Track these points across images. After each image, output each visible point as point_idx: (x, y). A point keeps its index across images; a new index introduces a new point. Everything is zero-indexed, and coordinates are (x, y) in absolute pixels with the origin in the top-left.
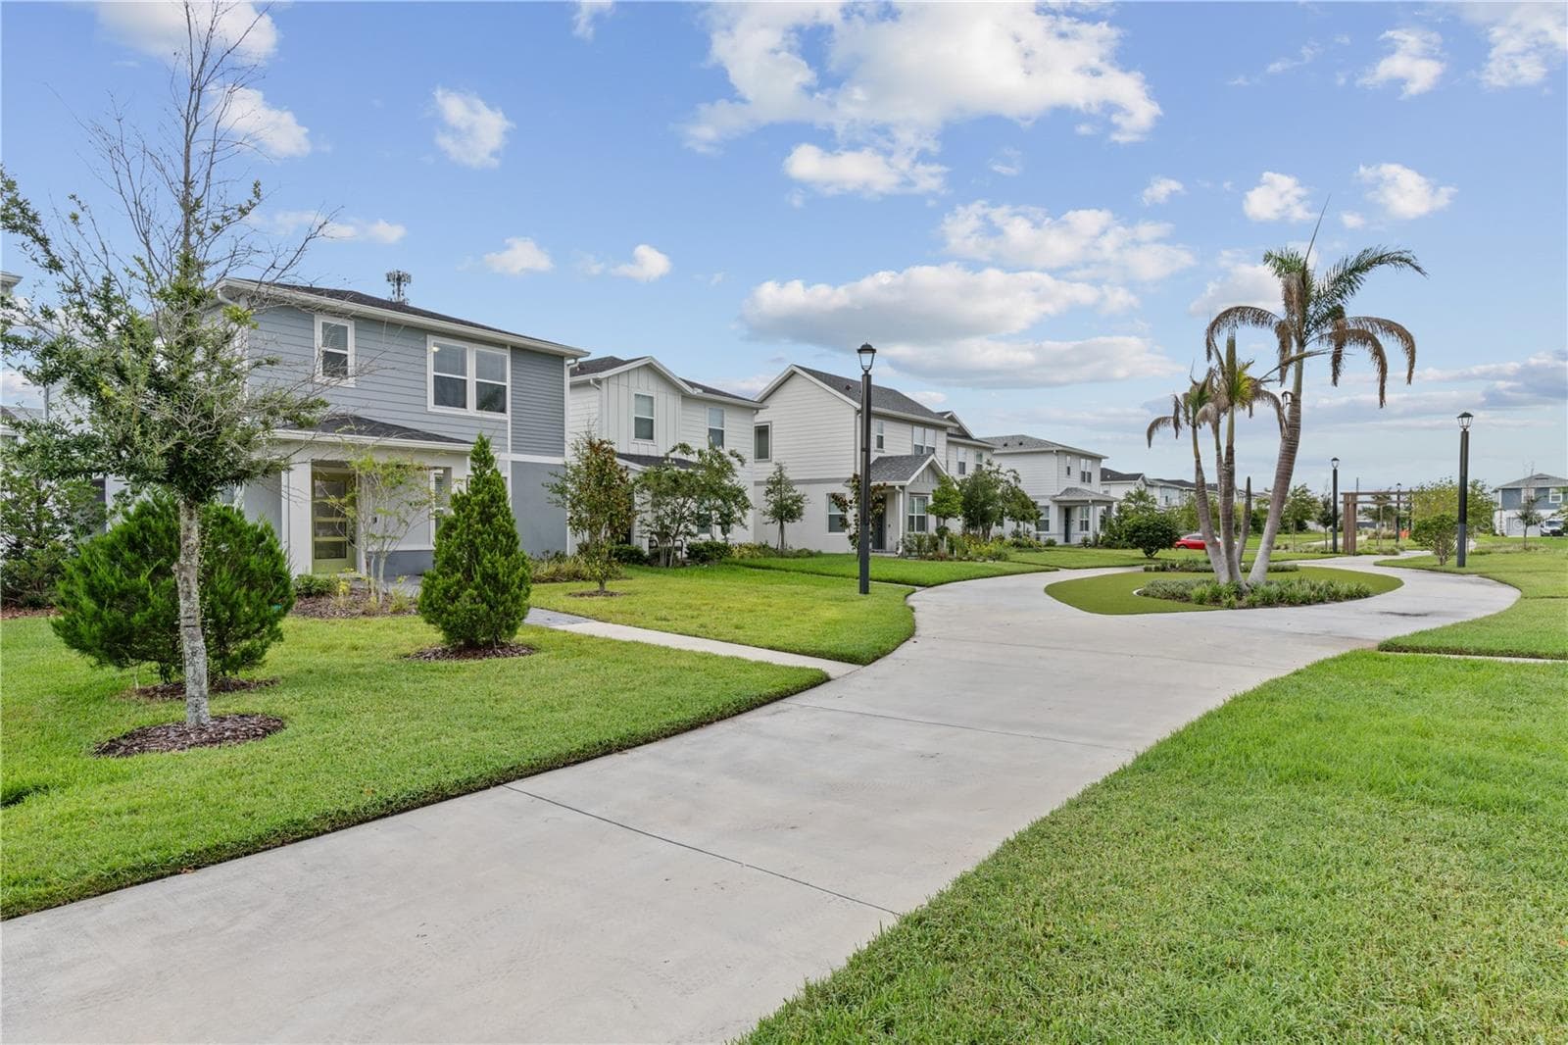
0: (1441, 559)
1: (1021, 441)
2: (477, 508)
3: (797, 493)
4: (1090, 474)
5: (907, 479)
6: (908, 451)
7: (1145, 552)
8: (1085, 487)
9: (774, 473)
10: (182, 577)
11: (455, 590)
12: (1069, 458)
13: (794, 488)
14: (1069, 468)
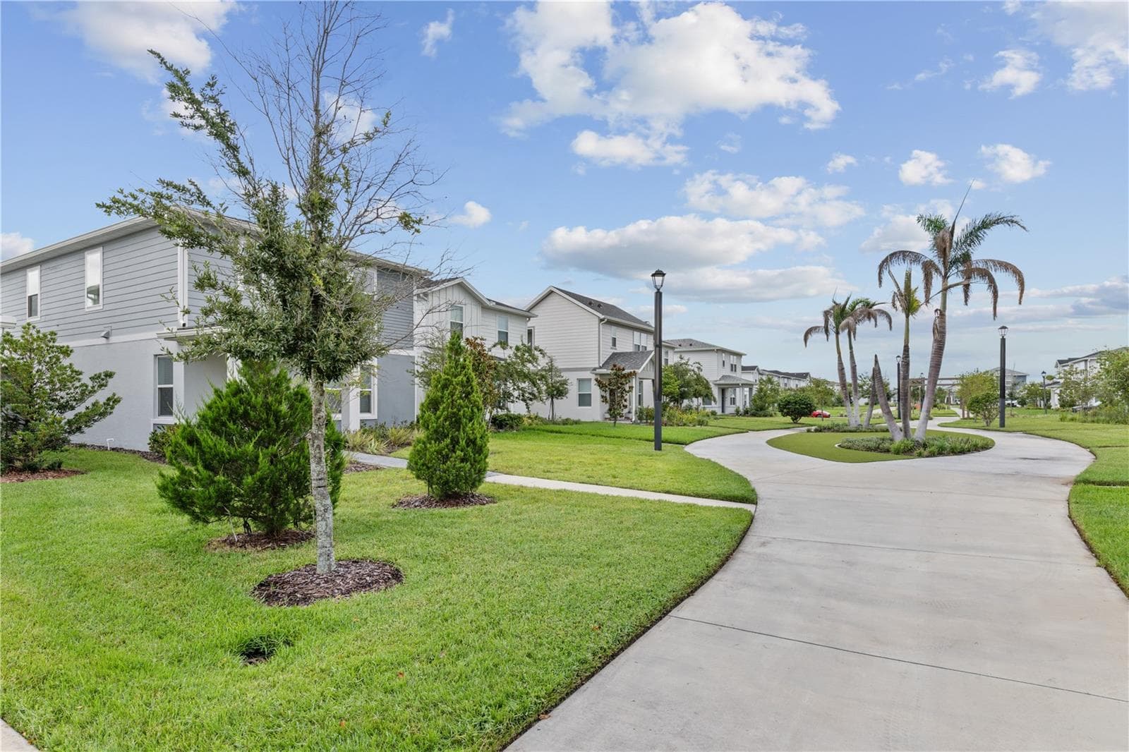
0: (987, 422)
1: (691, 343)
2: (459, 388)
3: (564, 378)
4: (735, 365)
5: (639, 369)
6: (630, 349)
7: (792, 419)
8: (733, 374)
9: (547, 364)
10: (315, 445)
11: (446, 452)
12: (723, 354)
13: (562, 374)
14: (724, 362)
